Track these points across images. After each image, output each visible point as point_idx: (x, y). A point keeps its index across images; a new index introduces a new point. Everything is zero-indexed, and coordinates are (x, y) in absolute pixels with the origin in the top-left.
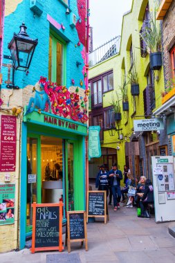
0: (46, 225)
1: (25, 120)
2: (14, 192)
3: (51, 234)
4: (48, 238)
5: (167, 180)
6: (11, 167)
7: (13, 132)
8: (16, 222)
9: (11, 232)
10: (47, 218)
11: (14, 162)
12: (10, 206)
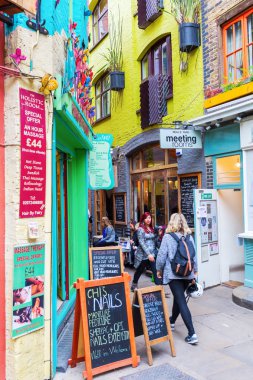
0: (106, 320)
2: (43, 262)
3: (116, 336)
4: (111, 346)
5: (210, 226)
6: (37, 207)
7: (41, 130)
9: (40, 345)
10: (106, 306)
12: (38, 291)
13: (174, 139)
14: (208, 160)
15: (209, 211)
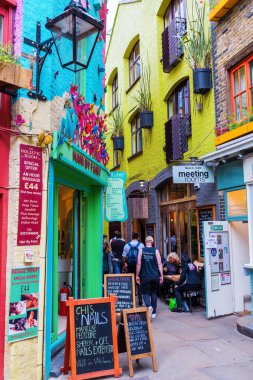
0: (92, 335)
1: (55, 157)
2: (37, 282)
3: (100, 349)
4: (95, 357)
5: (221, 257)
6: (34, 237)
7: (38, 175)
8: (40, 334)
9: (33, 351)
10: (92, 323)
11: (37, 228)
12: (32, 306)
13: (187, 174)
14: (220, 193)
15: (219, 242)
